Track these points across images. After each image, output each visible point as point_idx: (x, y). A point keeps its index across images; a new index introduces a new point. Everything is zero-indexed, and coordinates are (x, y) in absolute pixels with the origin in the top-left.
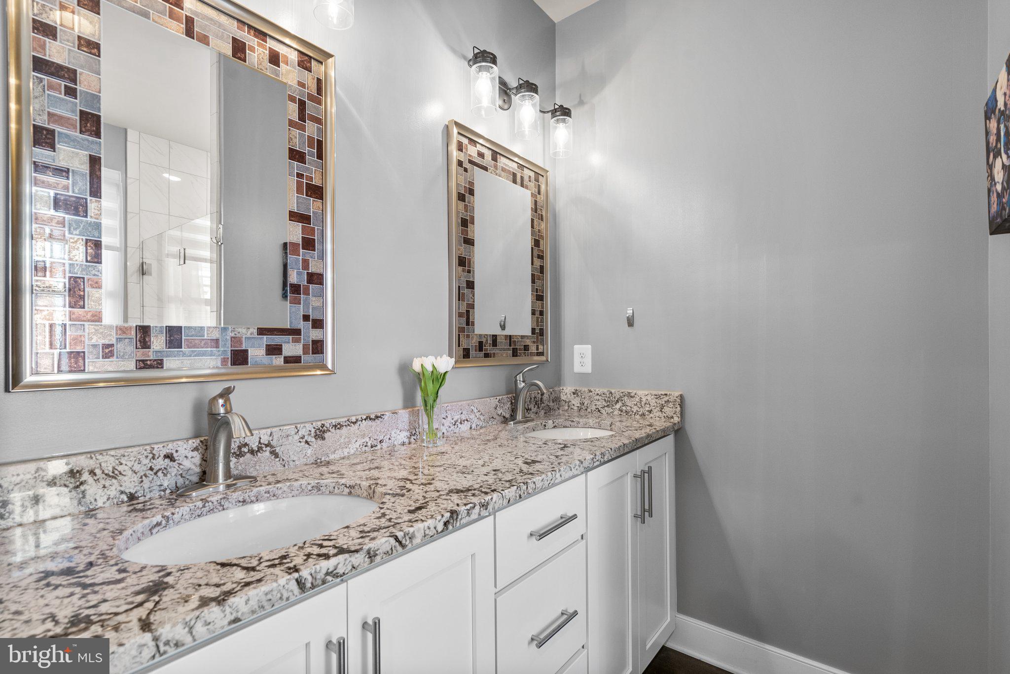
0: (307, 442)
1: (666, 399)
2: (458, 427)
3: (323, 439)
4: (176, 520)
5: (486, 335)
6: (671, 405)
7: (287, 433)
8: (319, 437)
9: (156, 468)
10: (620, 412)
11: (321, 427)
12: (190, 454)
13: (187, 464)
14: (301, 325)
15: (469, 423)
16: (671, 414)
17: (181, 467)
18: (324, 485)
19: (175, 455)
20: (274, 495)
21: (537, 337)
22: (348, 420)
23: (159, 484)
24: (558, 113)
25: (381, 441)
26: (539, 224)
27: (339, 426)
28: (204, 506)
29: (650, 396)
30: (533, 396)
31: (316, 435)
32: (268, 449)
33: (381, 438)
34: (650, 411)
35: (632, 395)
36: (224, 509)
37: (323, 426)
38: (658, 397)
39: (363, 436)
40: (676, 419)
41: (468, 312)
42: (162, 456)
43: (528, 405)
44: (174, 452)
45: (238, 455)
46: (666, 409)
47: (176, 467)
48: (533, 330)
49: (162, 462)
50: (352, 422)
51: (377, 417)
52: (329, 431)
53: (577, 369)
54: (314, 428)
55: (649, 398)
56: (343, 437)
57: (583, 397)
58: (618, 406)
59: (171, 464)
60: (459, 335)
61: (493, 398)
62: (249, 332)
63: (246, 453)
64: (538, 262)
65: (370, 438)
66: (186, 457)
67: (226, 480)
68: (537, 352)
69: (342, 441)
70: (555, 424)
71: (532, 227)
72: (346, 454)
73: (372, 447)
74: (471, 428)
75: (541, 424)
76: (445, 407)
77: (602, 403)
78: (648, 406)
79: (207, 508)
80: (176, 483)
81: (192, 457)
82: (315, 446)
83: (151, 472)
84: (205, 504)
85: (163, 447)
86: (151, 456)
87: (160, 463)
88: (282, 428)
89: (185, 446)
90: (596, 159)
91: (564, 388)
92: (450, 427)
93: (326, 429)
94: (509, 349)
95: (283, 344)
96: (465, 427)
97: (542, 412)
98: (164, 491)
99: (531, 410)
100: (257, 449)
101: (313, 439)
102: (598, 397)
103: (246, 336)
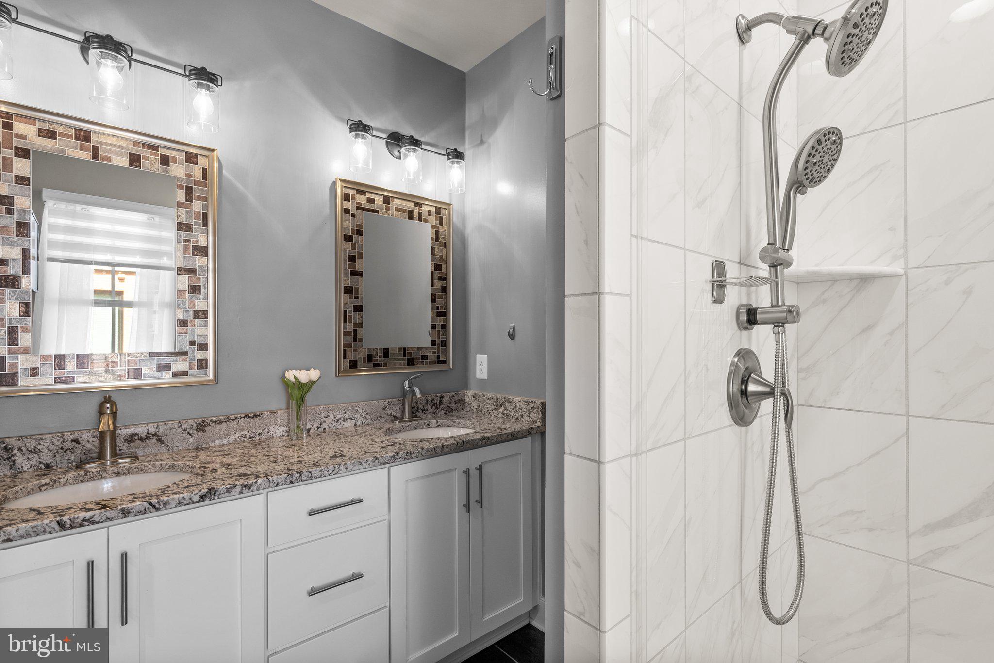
0: (189, 433)
1: (532, 405)
2: (340, 424)
3: (204, 431)
4: (62, 483)
5: (376, 348)
6: (535, 411)
7: (171, 427)
8: (200, 430)
9: (65, 448)
10: (502, 415)
11: (202, 422)
12: (91, 440)
13: (89, 446)
14: (187, 348)
15: (354, 421)
16: (535, 419)
17: (85, 448)
18: (177, 465)
19: (80, 440)
20: (142, 471)
21: (438, 349)
22: (227, 418)
23: (67, 458)
24: (451, 156)
25: (260, 433)
26: (441, 251)
27: (218, 422)
28: (86, 475)
29: (522, 402)
30: (430, 398)
31: (198, 429)
32: (155, 437)
33: (260, 431)
34: (522, 416)
35: (511, 400)
36: (102, 478)
37: (204, 421)
38: (527, 403)
39: (242, 430)
40: (539, 424)
41: (355, 331)
42: (70, 440)
43: (423, 407)
44: (79, 438)
45: (130, 441)
46: (532, 415)
47: (81, 448)
48: (433, 343)
49: (70, 444)
50: (231, 419)
51: (255, 416)
52: (210, 425)
53: (479, 375)
54: (196, 423)
55: (521, 405)
56: (223, 430)
57: (479, 400)
58: (501, 410)
59: (77, 445)
60: (345, 351)
61: (381, 401)
62: (143, 356)
63: (137, 440)
64: (438, 284)
65: (249, 431)
66: (88, 441)
67: (111, 458)
68: (437, 361)
69: (222, 433)
70: (439, 423)
71: (433, 253)
72: (225, 442)
73: (250, 438)
74: (355, 425)
75: (425, 423)
76: (327, 408)
77: (491, 407)
78: (521, 411)
79: (89, 476)
80: (80, 459)
81: (93, 442)
82: (196, 436)
83: (61, 450)
84: (87, 473)
85: (71, 434)
86: (62, 440)
87: (69, 445)
88: (167, 423)
89: (87, 434)
90: (505, 188)
91: (468, 392)
92: (332, 424)
93: (206, 424)
94: (403, 360)
95: (172, 363)
96: (349, 424)
97: (442, 412)
98: (72, 463)
99: (427, 410)
100: (145, 437)
101: (195, 432)
102: (488, 401)
103: (140, 358)
